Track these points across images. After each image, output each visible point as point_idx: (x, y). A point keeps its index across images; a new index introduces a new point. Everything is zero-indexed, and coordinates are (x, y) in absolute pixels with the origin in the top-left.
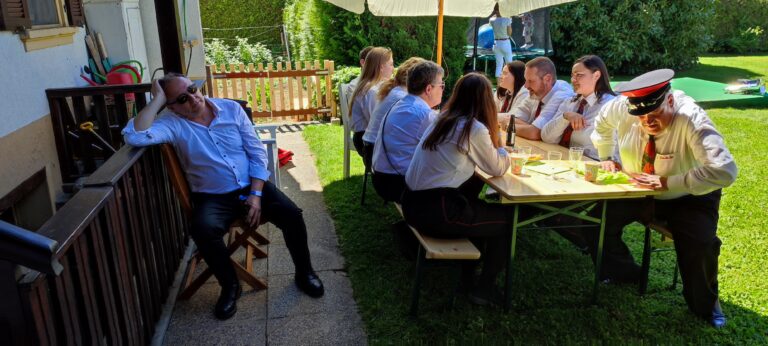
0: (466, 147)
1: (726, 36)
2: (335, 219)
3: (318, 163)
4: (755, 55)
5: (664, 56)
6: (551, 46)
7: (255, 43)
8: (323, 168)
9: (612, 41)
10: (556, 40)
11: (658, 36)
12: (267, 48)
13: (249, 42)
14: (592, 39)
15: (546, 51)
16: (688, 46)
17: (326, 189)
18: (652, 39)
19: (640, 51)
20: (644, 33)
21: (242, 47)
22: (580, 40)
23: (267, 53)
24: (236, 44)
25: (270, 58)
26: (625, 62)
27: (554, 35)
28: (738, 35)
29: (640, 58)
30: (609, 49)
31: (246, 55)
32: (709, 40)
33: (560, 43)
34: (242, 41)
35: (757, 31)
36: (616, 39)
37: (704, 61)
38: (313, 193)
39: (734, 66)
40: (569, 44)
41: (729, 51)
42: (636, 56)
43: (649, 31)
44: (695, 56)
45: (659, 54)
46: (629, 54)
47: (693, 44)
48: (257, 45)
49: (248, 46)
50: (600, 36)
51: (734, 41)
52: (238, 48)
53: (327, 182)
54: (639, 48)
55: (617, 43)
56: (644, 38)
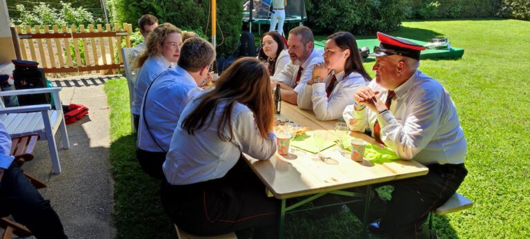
0: (228, 134)
1: (417, 8)
2: (116, 179)
3: (112, 116)
4: (435, 20)
5: (381, 21)
6: (305, 13)
7: (79, 7)
8: (115, 122)
9: (347, 11)
10: (309, 9)
11: (377, 7)
12: (88, 11)
13: (72, 6)
14: (333, 9)
15: (302, 17)
16: (396, 14)
17: (113, 145)
18: (373, 9)
19: (365, 18)
20: (368, 6)
21: (66, 10)
22: (325, 10)
23: (89, 16)
24: (61, 7)
25: (91, 19)
26: (356, 26)
27: (307, 6)
28: (425, 7)
29: (365, 23)
30: (345, 16)
31: (70, 16)
32: (409, 10)
33: (311, 12)
34: (67, 5)
35: (436, 4)
36: (349, 10)
37: (405, 24)
38: (101, 149)
39: (423, 28)
40: (318, 12)
41: (418, 17)
42: (363, 21)
43: (372, 3)
44: (399, 22)
45: (377, 20)
46: (358, 20)
47: (399, 13)
48: (80, 9)
49: (71, 9)
50: (339, 7)
51: (422, 11)
52: (63, 10)
53: (115, 138)
54: (365, 16)
55: (350, 12)
56: (368, 8)
